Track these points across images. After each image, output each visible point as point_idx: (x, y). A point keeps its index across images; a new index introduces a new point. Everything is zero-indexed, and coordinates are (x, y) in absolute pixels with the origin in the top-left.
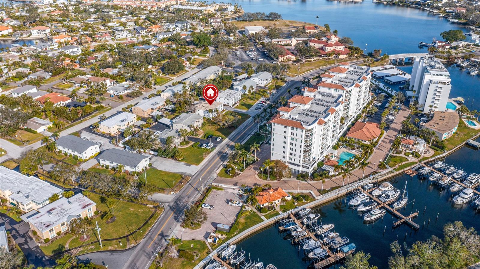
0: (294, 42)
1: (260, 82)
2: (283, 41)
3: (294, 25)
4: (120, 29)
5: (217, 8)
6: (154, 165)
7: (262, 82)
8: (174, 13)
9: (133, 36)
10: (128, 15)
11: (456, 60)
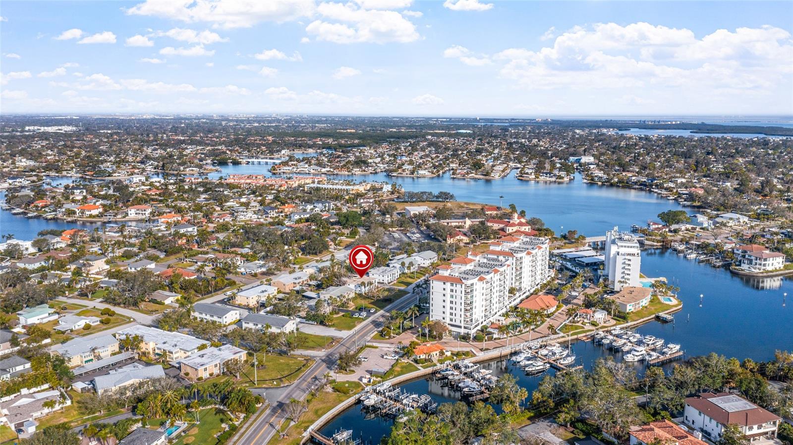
0: (468, 222)
1: (423, 261)
2: (454, 223)
3: (471, 207)
4: (241, 210)
5: (368, 188)
6: (302, 330)
7: (424, 262)
8: (310, 193)
9: (260, 217)
10: (249, 195)
11: (672, 244)
